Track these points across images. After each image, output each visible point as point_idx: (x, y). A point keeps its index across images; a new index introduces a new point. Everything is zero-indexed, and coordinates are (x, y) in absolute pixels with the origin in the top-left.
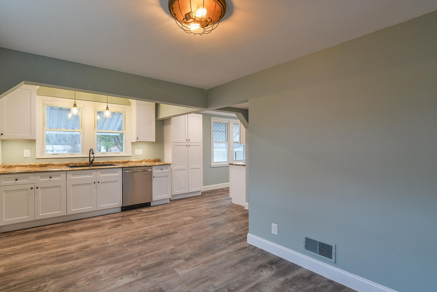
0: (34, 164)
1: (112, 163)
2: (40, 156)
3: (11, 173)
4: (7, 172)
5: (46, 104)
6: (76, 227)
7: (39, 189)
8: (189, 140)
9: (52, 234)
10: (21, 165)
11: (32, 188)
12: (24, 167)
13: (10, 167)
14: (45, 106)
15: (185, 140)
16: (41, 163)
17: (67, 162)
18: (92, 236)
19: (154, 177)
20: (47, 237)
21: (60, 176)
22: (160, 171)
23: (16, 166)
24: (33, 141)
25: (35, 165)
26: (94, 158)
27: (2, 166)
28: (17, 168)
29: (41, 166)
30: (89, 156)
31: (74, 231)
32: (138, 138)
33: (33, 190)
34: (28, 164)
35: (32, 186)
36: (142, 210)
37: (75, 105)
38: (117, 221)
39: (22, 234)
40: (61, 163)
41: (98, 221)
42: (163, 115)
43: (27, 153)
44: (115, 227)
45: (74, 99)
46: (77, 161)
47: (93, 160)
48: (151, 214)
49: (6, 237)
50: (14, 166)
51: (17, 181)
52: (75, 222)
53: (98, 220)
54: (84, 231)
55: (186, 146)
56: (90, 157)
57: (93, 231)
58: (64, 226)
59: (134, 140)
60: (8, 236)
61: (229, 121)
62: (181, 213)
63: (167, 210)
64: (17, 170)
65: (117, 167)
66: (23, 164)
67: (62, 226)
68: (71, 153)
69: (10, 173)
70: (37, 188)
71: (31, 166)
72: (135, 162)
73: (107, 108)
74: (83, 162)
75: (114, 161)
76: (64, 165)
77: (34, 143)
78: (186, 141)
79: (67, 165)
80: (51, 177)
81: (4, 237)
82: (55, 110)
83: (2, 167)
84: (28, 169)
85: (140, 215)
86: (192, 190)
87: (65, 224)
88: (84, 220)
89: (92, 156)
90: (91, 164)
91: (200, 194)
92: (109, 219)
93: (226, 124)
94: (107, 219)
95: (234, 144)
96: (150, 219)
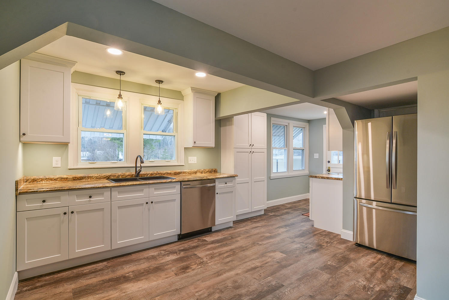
0: (65, 176)
1: (162, 174)
2: (74, 166)
3: (37, 191)
4: (31, 191)
5: (81, 96)
6: (128, 269)
7: (75, 213)
8: (253, 145)
9: (96, 286)
10: (49, 179)
11: (65, 213)
12: (54, 181)
13: (34, 180)
14: (81, 98)
15: (247, 145)
16: (74, 176)
17: (108, 173)
18: (158, 291)
19: (217, 193)
20: (90, 293)
21: (102, 194)
22: (223, 185)
23: (42, 180)
24: (65, 145)
25: (67, 178)
26: (141, 168)
27: (24, 179)
28: (44, 182)
29: (75, 179)
30: (134, 165)
31: (125, 279)
32: (195, 142)
33: (67, 215)
34: (57, 176)
35: (66, 210)
36: (205, 239)
37: (120, 96)
38: (181, 260)
39: (52, 283)
40: (100, 175)
41: (154, 258)
42: (224, 113)
43: (56, 161)
44: (184, 273)
45: (119, 90)
46: (119, 173)
47: (140, 171)
48: (221, 246)
49: (29, 290)
50: (40, 180)
51: (44, 204)
52: (123, 259)
53: (152, 256)
54: (142, 280)
55: (250, 153)
56: (136, 167)
57: (155, 279)
58: (110, 267)
59: (191, 145)
60: (32, 289)
61: (289, 123)
62: (261, 245)
63: (239, 239)
64: (45, 186)
65: (174, 180)
66: (52, 177)
67: (107, 268)
68: (112, 162)
69: (34, 192)
70: (72, 212)
71: (62, 179)
72: (190, 173)
73: (159, 102)
74: (127, 174)
75: (165, 172)
76: (104, 178)
77: (66, 148)
78: (250, 146)
79: (108, 178)
80: (90, 197)
81: (26, 291)
82: (91, 104)
83: (24, 182)
84: (58, 185)
85: (207, 247)
86: (256, 208)
87: (110, 264)
88: (134, 256)
89: (138, 165)
90: (137, 176)
91: (263, 213)
92: (168, 255)
93: (285, 126)
94: (164, 255)
95: (294, 150)
96: (225, 255)
